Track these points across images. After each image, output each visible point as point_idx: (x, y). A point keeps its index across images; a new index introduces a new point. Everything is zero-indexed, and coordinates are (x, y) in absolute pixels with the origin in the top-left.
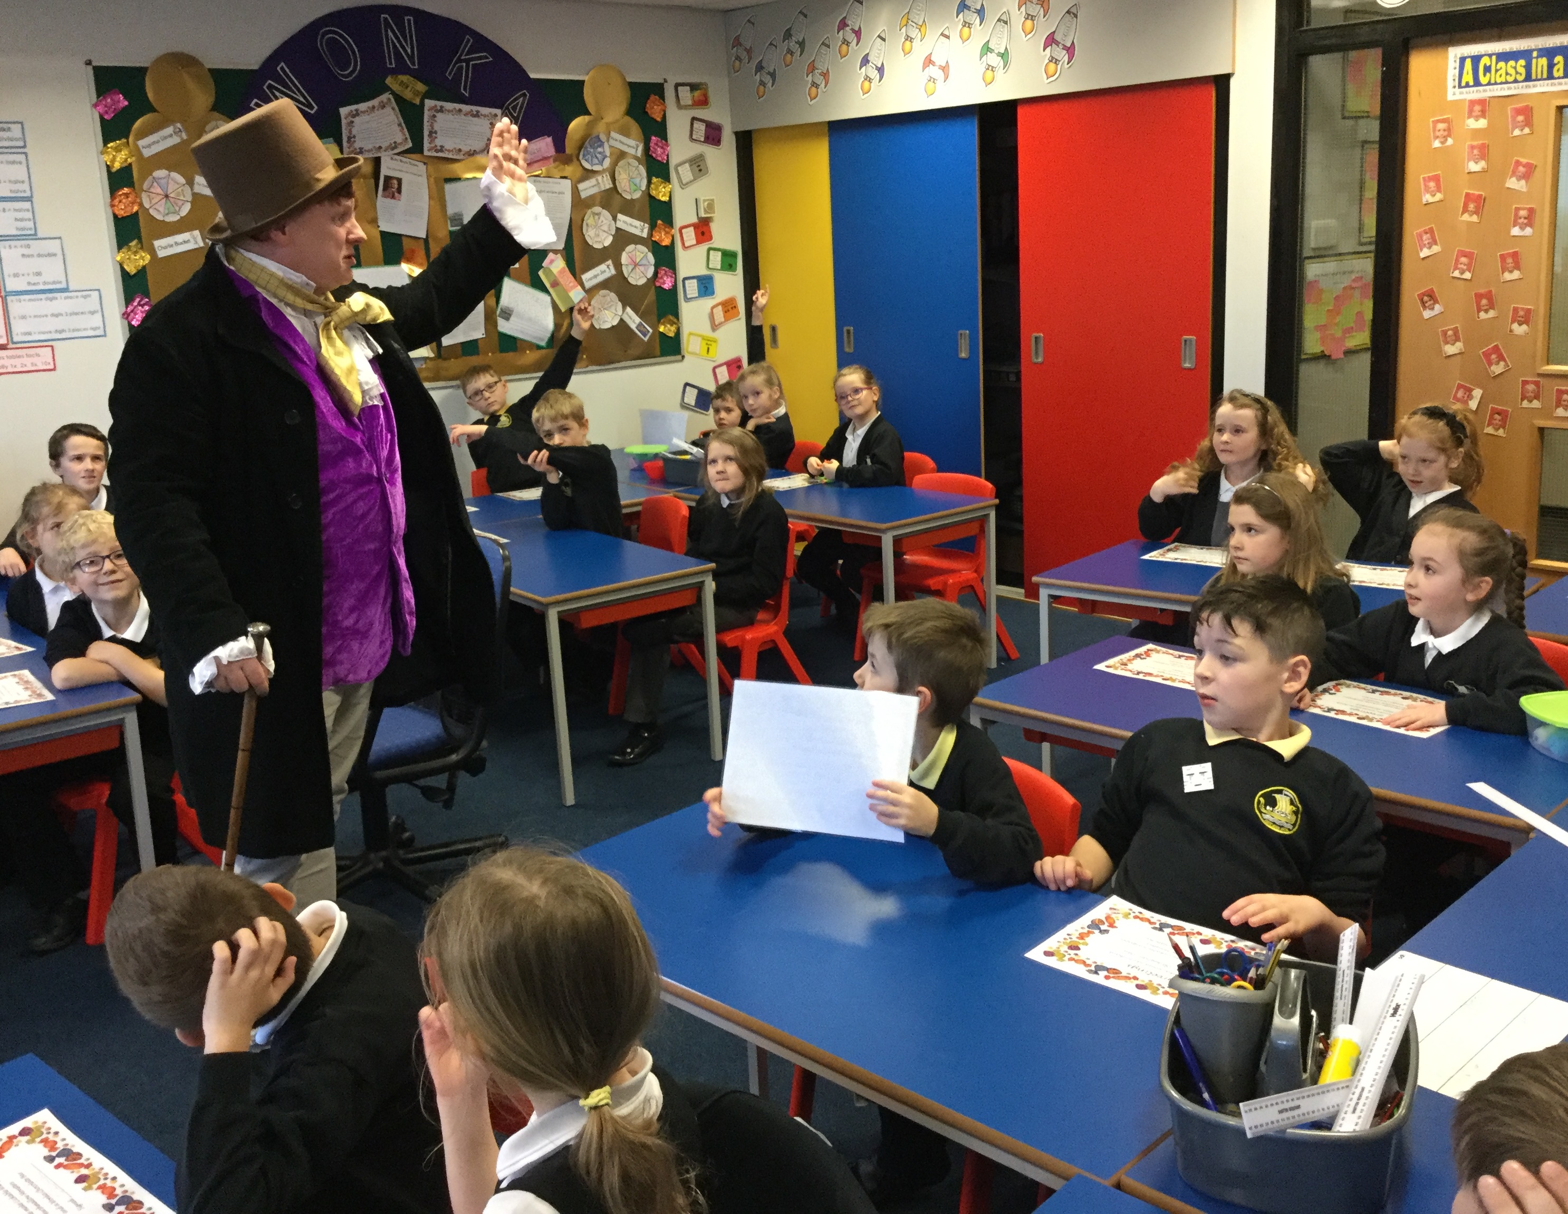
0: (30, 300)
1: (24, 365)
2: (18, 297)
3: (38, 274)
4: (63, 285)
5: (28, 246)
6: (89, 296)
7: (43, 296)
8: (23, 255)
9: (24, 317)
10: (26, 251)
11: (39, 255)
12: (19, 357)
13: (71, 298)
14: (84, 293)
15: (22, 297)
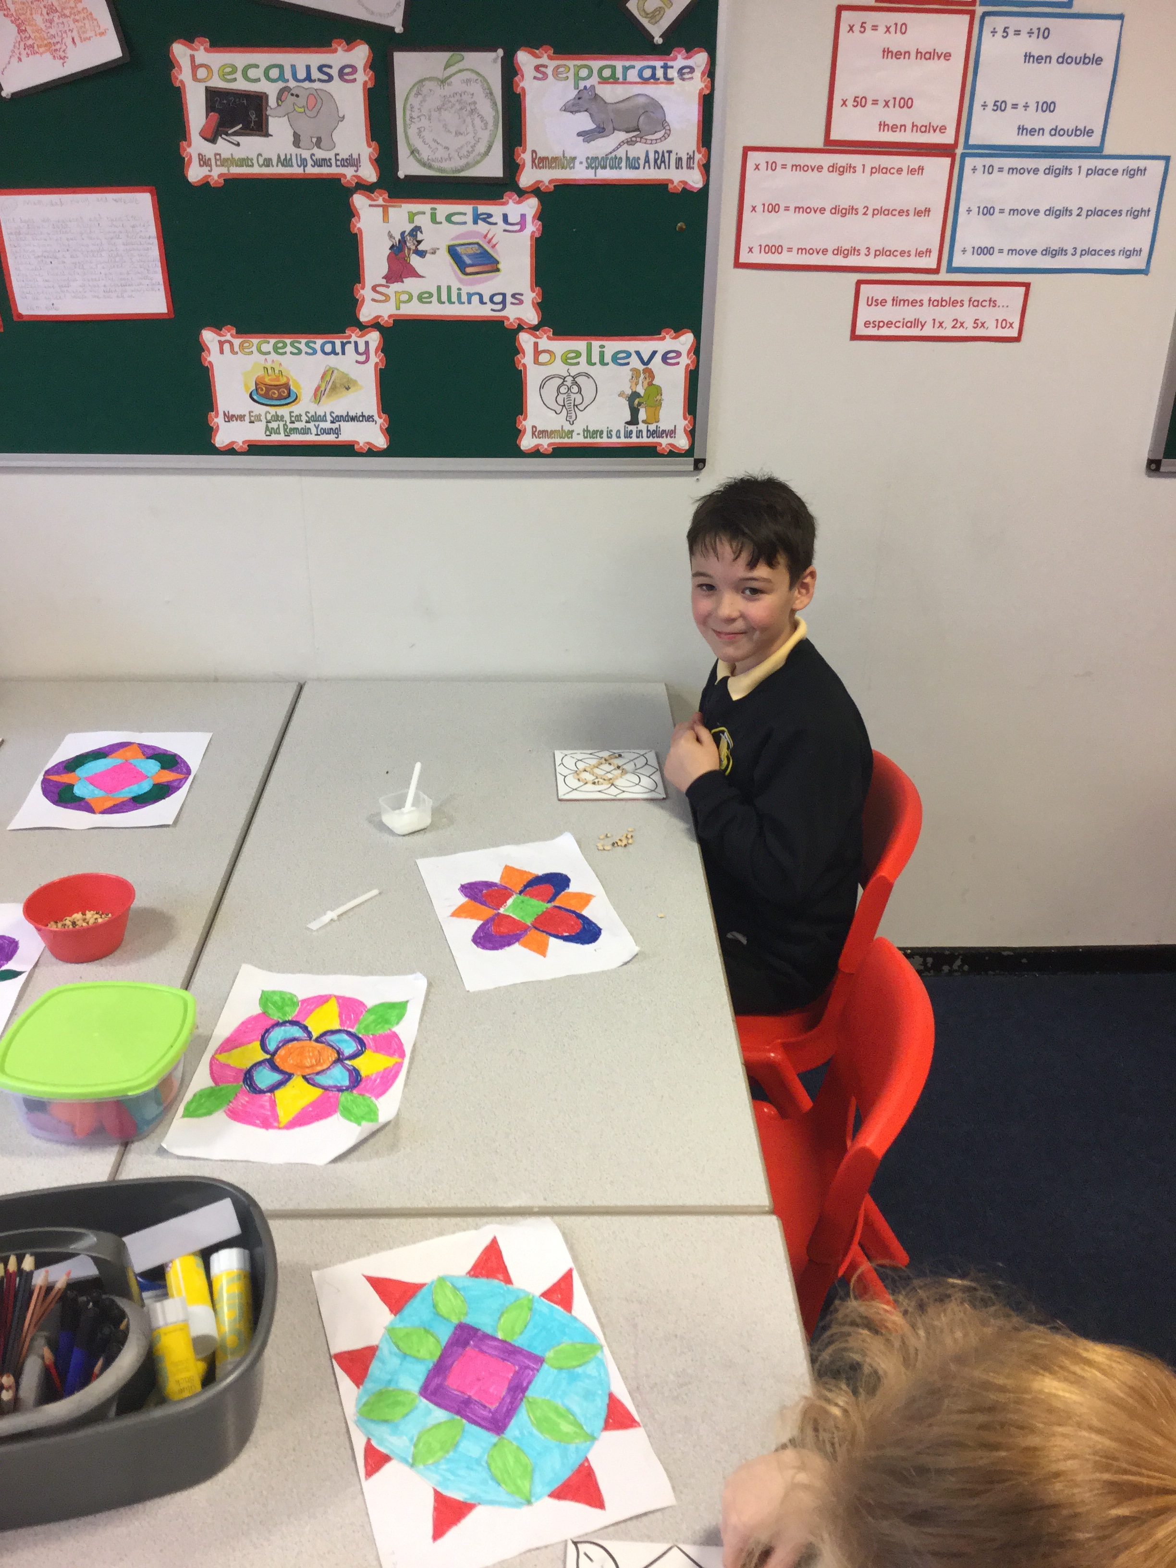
0: (1012, 170)
1: (958, 323)
2: (988, 161)
3: (1049, 107)
4: (1093, 141)
5: (1045, 34)
6: (1142, 171)
7: (1043, 163)
8: (1028, 57)
9: (988, 211)
10: (1038, 47)
11: (1063, 59)
12: (954, 303)
13: (1102, 172)
14: (1134, 164)
15: (998, 162)
